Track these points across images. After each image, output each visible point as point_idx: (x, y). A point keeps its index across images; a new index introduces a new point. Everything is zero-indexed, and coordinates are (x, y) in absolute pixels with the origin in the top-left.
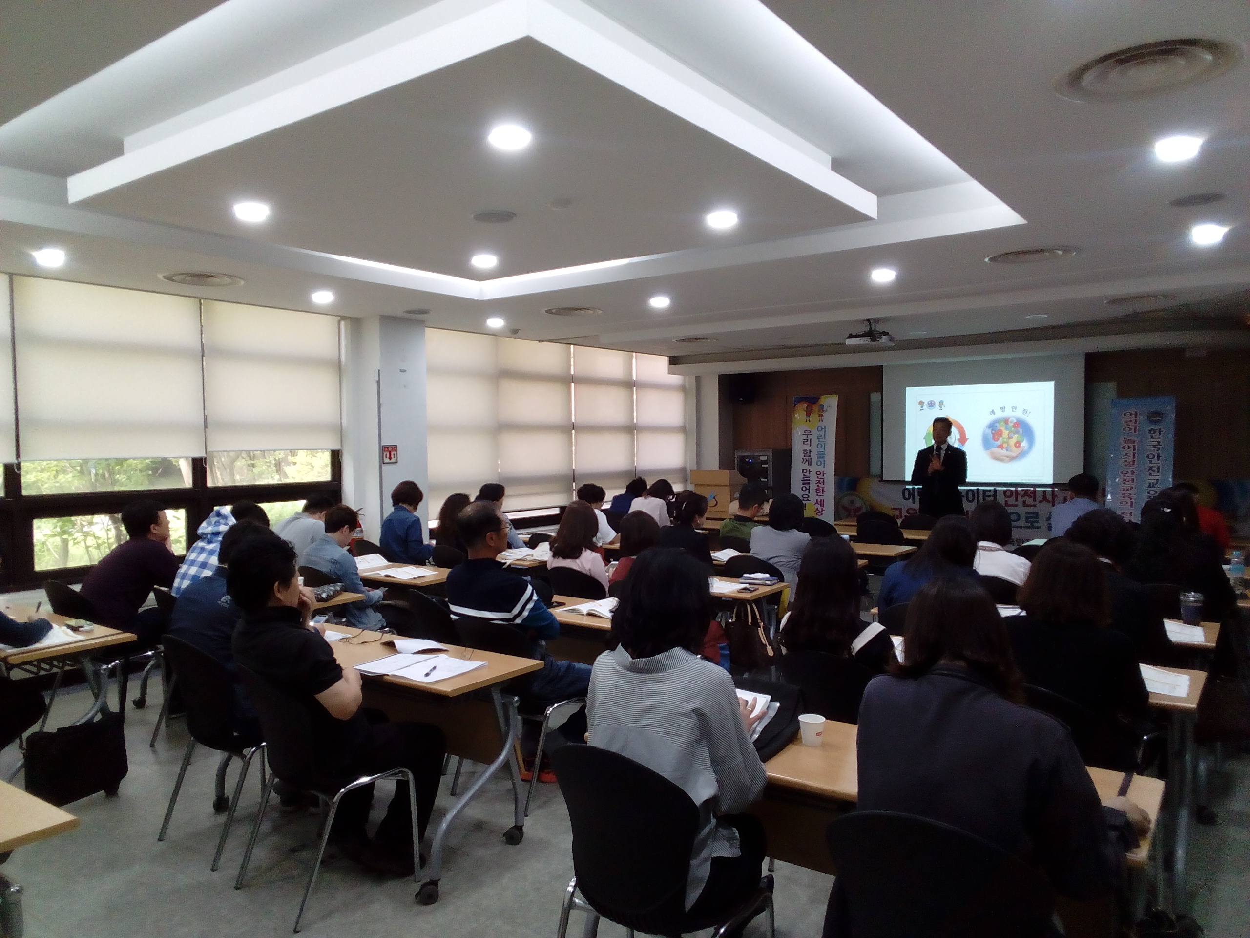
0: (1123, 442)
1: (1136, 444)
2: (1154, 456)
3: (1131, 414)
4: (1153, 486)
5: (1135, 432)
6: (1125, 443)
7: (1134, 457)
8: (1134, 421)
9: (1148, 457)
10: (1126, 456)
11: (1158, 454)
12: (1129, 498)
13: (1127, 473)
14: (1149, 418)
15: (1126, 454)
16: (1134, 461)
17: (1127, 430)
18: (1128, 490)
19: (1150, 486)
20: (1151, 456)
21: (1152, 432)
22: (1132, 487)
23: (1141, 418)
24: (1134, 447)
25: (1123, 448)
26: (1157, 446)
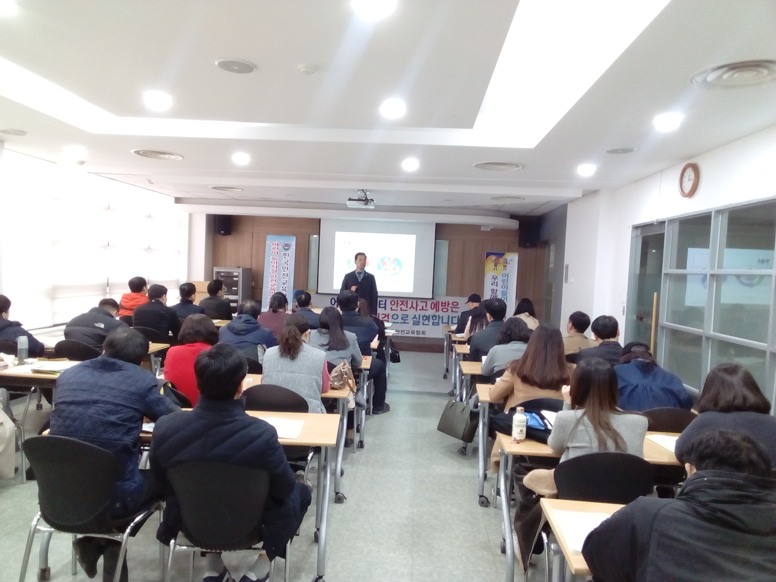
0: (271, 259)
1: (277, 261)
2: (285, 268)
3: (276, 244)
4: (285, 284)
5: (277, 254)
6: (272, 260)
7: (276, 268)
8: (277, 248)
9: (283, 268)
10: (273, 267)
11: (287, 267)
12: (274, 290)
13: (273, 276)
14: (284, 247)
15: (273, 266)
16: (276, 270)
17: (274, 252)
18: (273, 286)
19: (283, 284)
20: (284, 268)
21: (285, 255)
22: (275, 285)
23: (280, 247)
24: (277, 262)
25: (272, 262)
26: (287, 263)
